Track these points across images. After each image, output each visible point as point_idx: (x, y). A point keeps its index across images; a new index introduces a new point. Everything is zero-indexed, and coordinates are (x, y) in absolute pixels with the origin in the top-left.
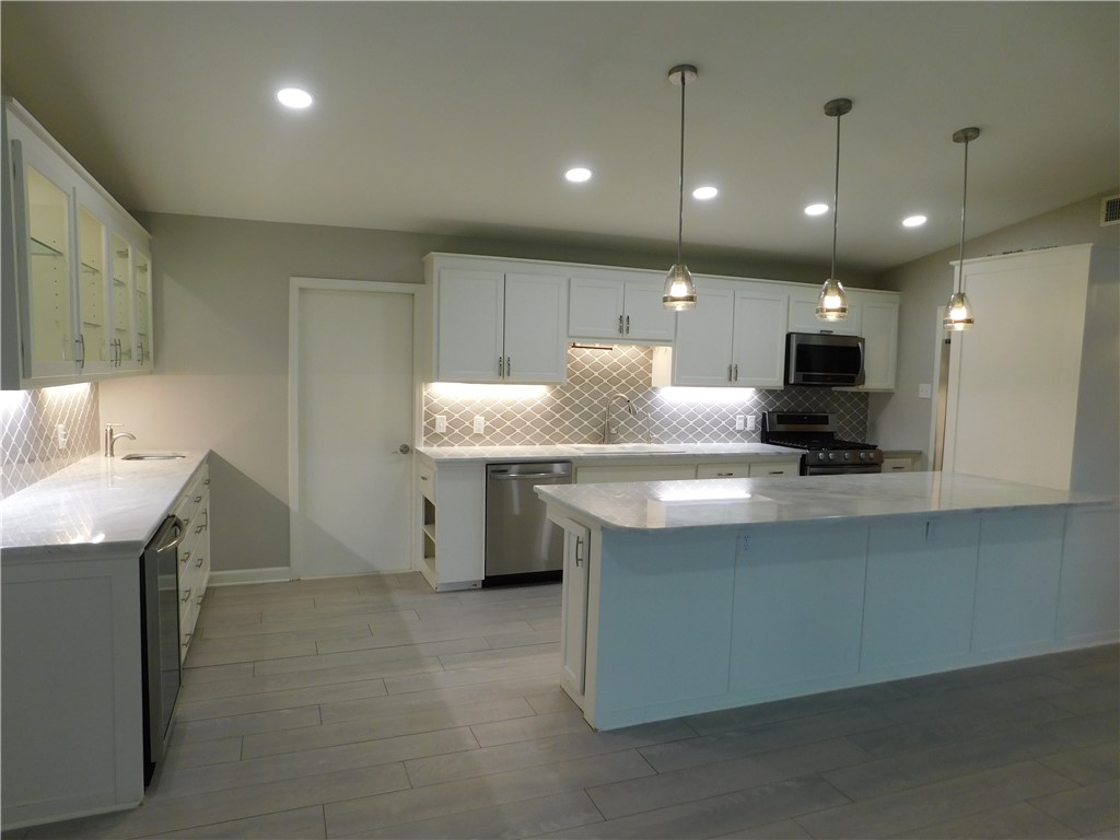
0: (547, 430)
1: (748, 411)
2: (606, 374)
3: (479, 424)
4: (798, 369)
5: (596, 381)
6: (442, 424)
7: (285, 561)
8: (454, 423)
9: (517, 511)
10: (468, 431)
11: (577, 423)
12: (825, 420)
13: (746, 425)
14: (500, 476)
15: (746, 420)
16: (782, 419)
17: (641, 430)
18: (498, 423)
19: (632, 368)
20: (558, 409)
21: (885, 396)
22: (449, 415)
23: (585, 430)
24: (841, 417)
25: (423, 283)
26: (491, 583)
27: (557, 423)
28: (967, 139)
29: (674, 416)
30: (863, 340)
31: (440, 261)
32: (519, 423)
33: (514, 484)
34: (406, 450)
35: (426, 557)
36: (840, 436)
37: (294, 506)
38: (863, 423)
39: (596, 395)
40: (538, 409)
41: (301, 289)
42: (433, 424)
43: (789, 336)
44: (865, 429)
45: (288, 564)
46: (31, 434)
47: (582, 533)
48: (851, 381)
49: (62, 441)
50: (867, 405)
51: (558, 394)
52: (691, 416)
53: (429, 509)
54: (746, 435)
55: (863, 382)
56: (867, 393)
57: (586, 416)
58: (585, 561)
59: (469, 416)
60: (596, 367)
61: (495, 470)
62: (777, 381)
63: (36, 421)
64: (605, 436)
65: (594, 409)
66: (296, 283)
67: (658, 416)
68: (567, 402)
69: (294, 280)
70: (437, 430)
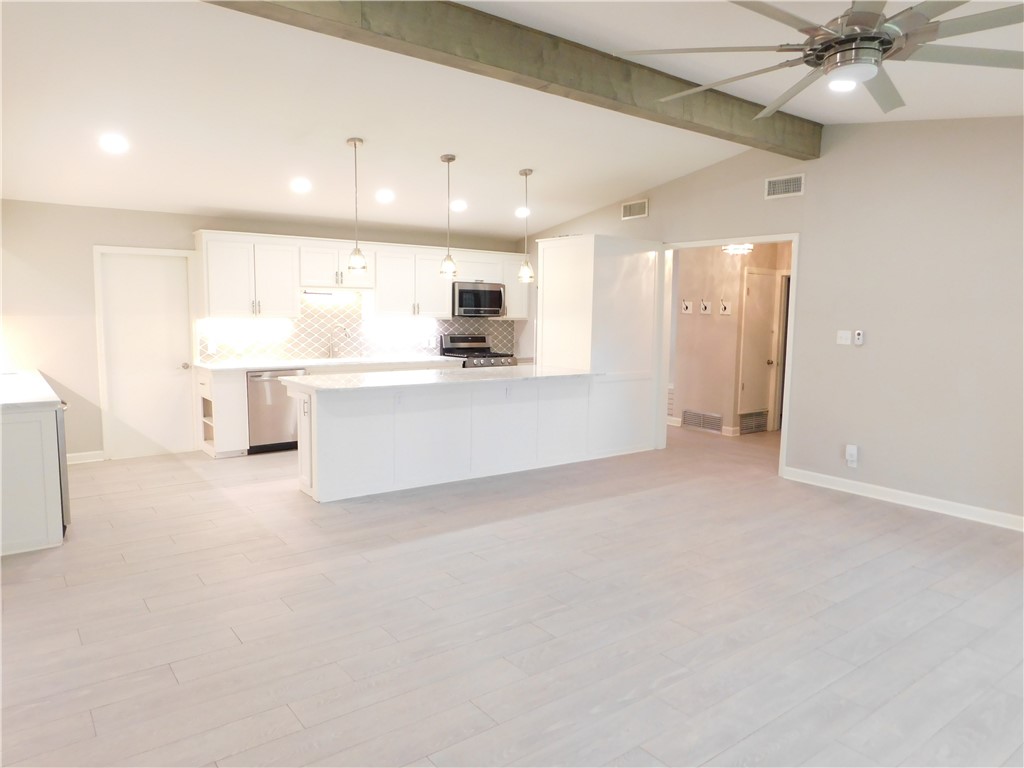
0: (289, 350)
1: (430, 335)
2: (329, 311)
3: (240, 347)
4: (461, 306)
5: (322, 316)
6: (212, 347)
7: (100, 446)
8: (222, 347)
9: (269, 401)
10: (232, 352)
11: (310, 345)
12: (483, 340)
13: (430, 344)
14: (256, 379)
15: (429, 341)
16: (453, 340)
17: (356, 349)
19: (348, 307)
20: (297, 336)
21: (523, 323)
22: (217, 342)
23: (316, 350)
24: (496, 337)
25: (194, 250)
26: (254, 450)
28: (526, 175)
30: (504, 286)
31: (207, 236)
33: (267, 386)
34: (186, 366)
35: (205, 439)
36: (494, 350)
38: (511, 341)
39: (323, 325)
41: (102, 254)
42: (206, 347)
43: (454, 285)
44: (512, 345)
45: (102, 449)
47: (306, 397)
48: (496, 313)
50: (513, 329)
51: (296, 325)
53: (207, 404)
54: (430, 350)
55: (504, 314)
56: (513, 321)
57: (317, 340)
58: (309, 413)
60: (322, 306)
61: (253, 376)
62: (448, 315)
64: (330, 352)
65: (322, 335)
66: (98, 250)
68: (303, 331)
69: (95, 247)
70: (209, 352)
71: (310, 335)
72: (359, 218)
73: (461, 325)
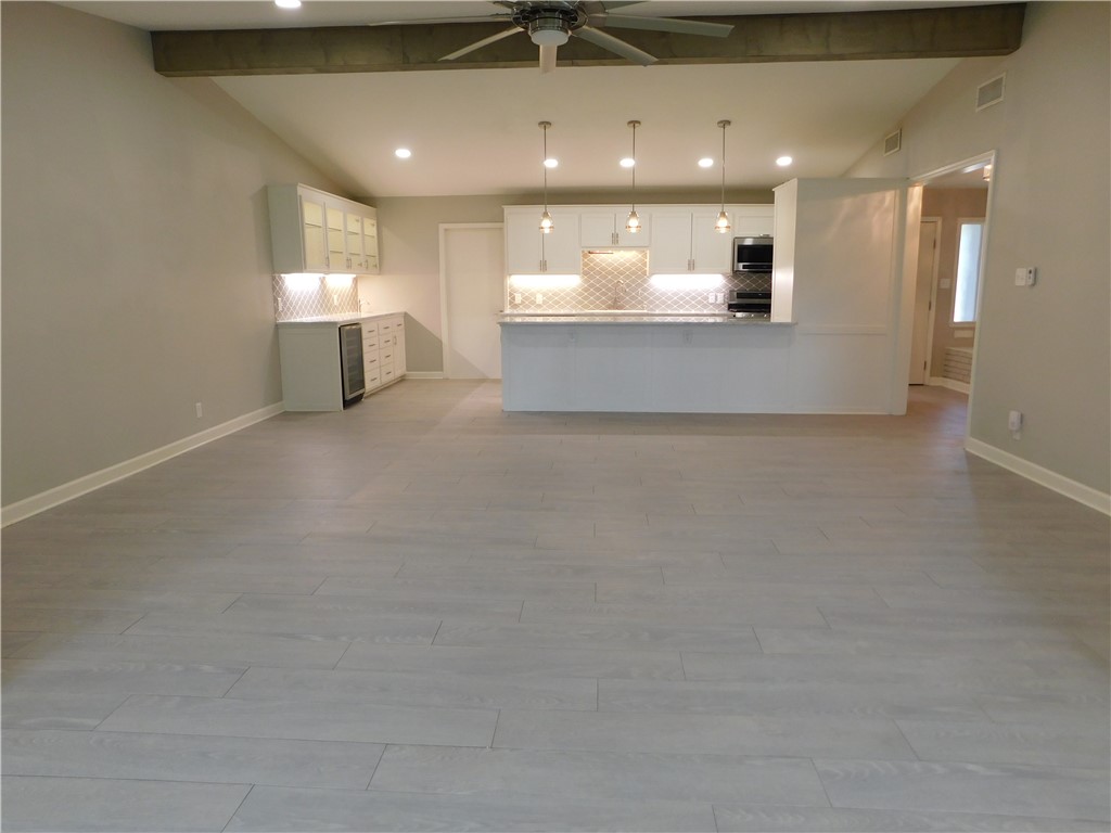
0: (580, 302)
1: (718, 291)
2: (616, 269)
3: (539, 299)
4: (739, 261)
5: (610, 273)
6: (518, 299)
7: (441, 368)
8: (526, 298)
10: (533, 302)
11: (598, 298)
13: (716, 299)
15: (716, 297)
16: (740, 296)
18: (550, 298)
19: (633, 264)
20: (586, 290)
22: (523, 294)
23: (603, 302)
27: (586, 298)
28: (724, 126)
29: (663, 294)
32: (563, 298)
37: (445, 340)
39: (610, 281)
40: (574, 290)
41: (446, 230)
42: (514, 298)
43: (734, 240)
45: (442, 370)
46: (321, 297)
49: (336, 303)
51: (586, 281)
52: (675, 294)
54: (716, 305)
57: (604, 294)
59: (534, 295)
60: (610, 265)
62: (728, 269)
63: (323, 291)
65: (609, 289)
66: (442, 227)
67: (651, 294)
68: (592, 286)
69: (441, 225)
70: (517, 302)
71: (598, 290)
72: (548, 185)
73: (742, 281)
